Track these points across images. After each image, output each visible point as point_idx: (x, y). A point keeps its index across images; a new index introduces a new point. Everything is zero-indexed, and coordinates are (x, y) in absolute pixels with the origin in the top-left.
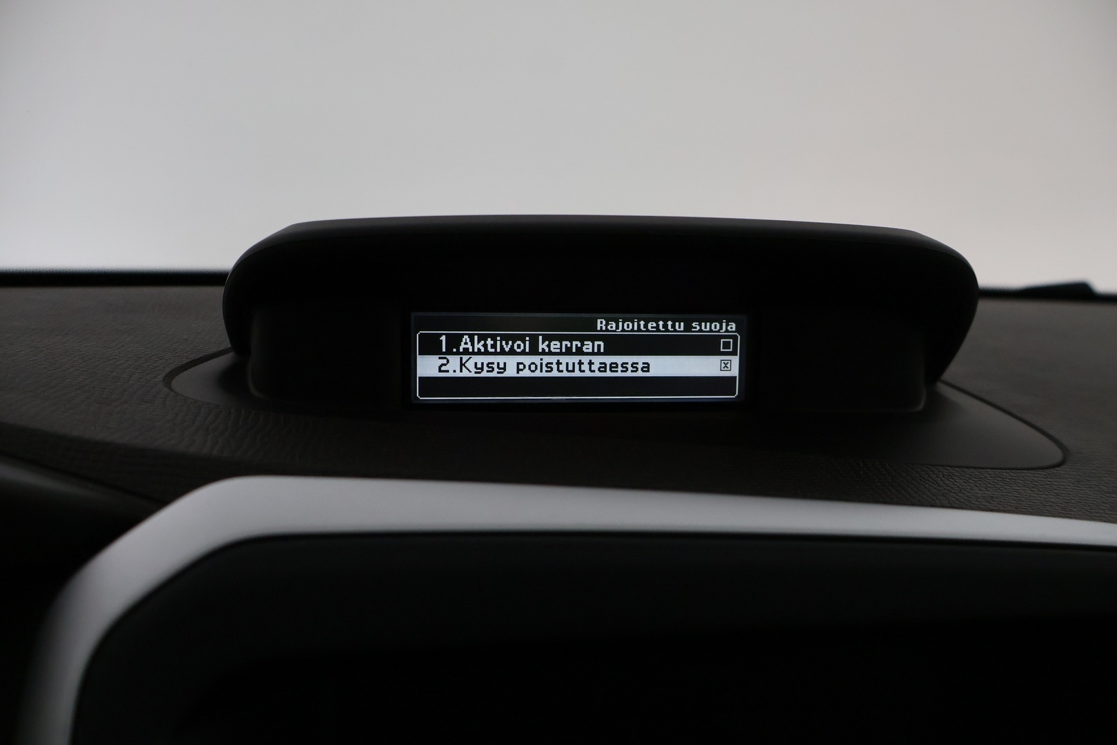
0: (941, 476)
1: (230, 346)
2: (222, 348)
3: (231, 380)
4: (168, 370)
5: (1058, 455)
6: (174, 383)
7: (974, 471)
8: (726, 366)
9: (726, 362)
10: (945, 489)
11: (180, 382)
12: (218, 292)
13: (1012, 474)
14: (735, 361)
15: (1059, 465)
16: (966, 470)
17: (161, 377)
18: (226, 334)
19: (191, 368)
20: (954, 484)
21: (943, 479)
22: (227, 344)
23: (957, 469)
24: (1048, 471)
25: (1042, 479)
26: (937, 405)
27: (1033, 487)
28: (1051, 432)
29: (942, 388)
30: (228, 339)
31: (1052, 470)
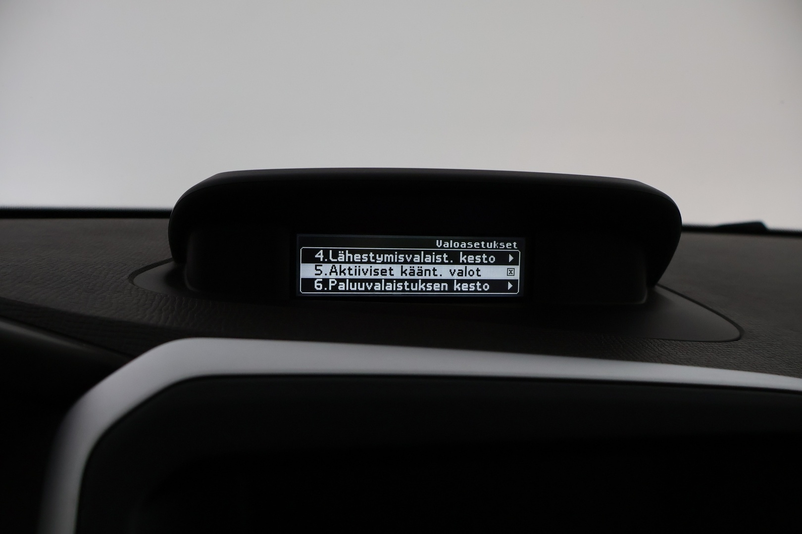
0: (657, 345)
1: (171, 257)
2: (165, 259)
3: (173, 279)
4: (131, 272)
5: (737, 333)
6: (136, 280)
7: (679, 342)
8: (511, 272)
9: (511, 270)
10: (659, 353)
11: (139, 280)
12: (166, 222)
13: (705, 345)
14: (517, 269)
15: (737, 339)
16: (673, 342)
17: (126, 277)
18: (170, 249)
19: (145, 271)
20: (665, 350)
21: (658, 347)
22: (169, 255)
23: (667, 341)
24: (728, 343)
25: (724, 348)
26: (655, 300)
27: (718, 353)
28: (732, 319)
29: (659, 289)
30: (170, 253)
31: (732, 343)
